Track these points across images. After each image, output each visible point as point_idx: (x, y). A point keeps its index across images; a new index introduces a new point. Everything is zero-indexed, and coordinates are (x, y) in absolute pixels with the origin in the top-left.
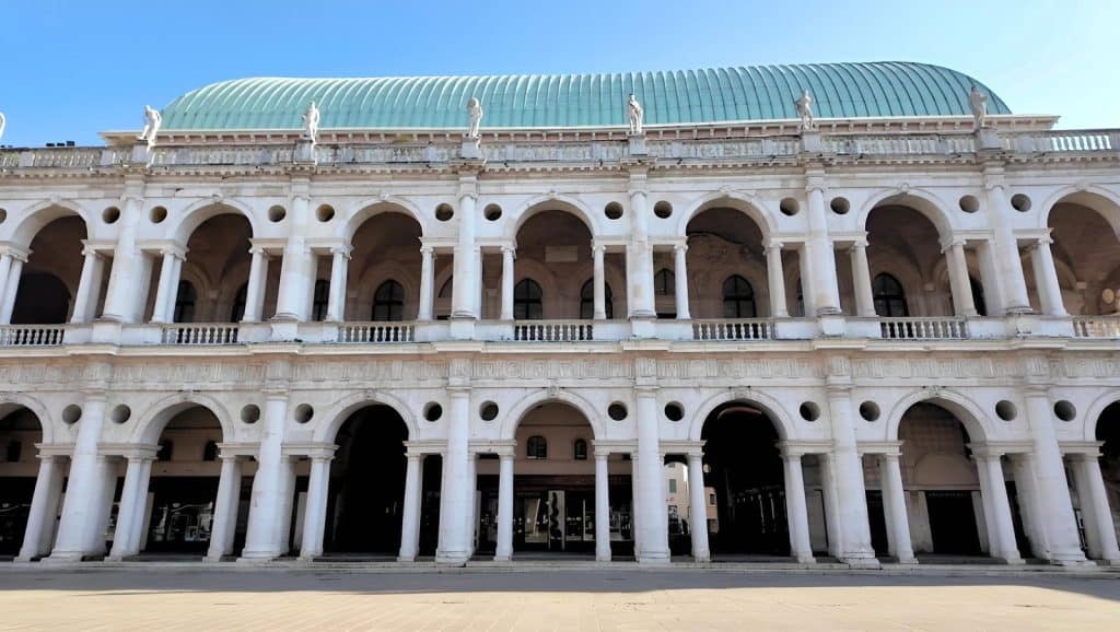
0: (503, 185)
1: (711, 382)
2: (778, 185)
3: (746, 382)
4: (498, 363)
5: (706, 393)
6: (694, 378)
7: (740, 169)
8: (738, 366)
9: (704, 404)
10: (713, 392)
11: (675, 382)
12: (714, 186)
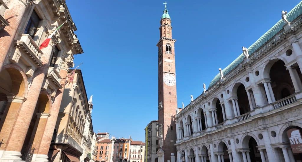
0: (227, 85)
1: (280, 123)
2: (283, 48)
3: (290, 120)
4: (236, 129)
5: (280, 126)
6: (276, 122)
7: (267, 53)
8: (286, 115)
9: (281, 130)
10: (282, 125)
11: (271, 125)
12: (266, 60)
